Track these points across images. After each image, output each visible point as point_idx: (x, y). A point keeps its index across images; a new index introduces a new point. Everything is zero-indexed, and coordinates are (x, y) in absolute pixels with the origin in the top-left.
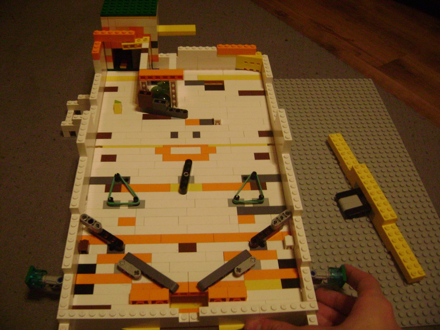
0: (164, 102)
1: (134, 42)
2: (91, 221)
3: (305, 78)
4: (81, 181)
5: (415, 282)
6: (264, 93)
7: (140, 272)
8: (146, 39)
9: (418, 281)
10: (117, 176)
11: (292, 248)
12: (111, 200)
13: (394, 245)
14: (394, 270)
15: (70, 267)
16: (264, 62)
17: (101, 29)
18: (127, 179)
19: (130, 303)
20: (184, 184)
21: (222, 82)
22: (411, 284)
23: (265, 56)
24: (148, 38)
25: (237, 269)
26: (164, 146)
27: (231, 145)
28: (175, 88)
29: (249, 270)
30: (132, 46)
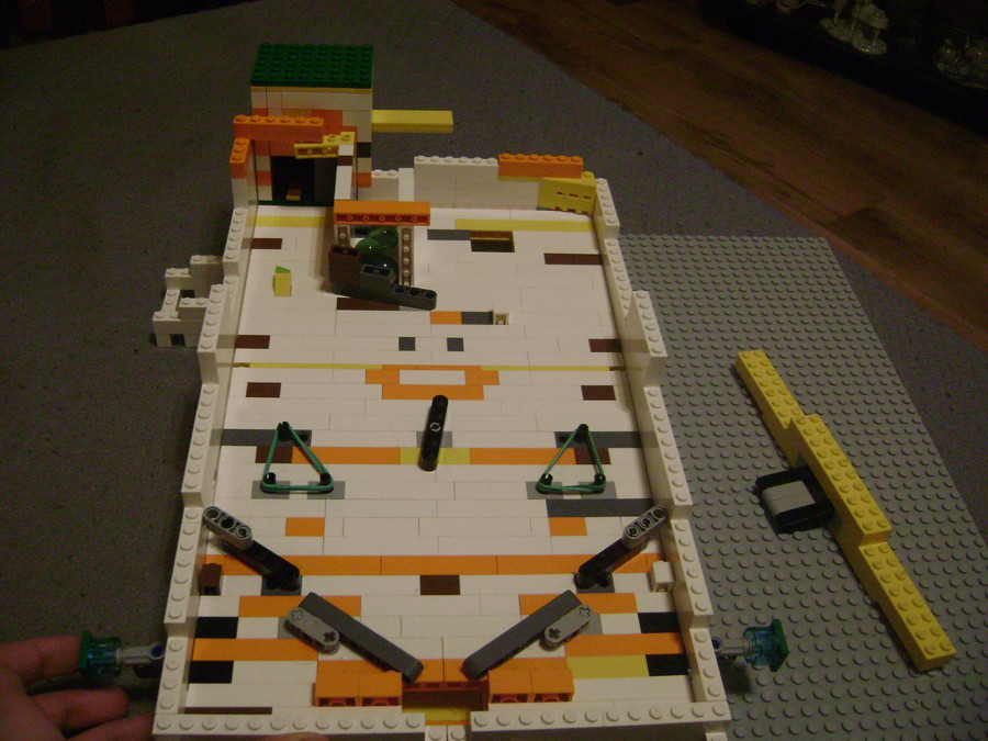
0: (385, 272)
1: (321, 142)
2: (229, 522)
3: (680, 233)
4: (207, 436)
5: (932, 670)
6: (599, 259)
7: (337, 636)
8: (348, 136)
9: (938, 665)
10: (284, 428)
11: (669, 588)
12: (270, 478)
13: (886, 587)
14: (888, 642)
15: (182, 620)
16: (599, 194)
17: (250, 111)
18: (305, 436)
19: (314, 704)
20: (430, 448)
21: (509, 234)
22: (925, 672)
23: (601, 180)
24: (352, 134)
25: (551, 631)
26: (385, 367)
27: (531, 368)
28: (409, 243)
29: (575, 634)
30: (317, 151)
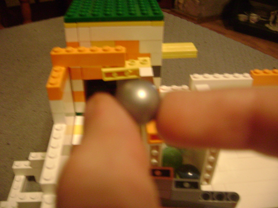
0: (194, 185)
1: (123, 66)
8: (145, 60)
17: (64, 44)
24: (148, 59)
30: (121, 73)
